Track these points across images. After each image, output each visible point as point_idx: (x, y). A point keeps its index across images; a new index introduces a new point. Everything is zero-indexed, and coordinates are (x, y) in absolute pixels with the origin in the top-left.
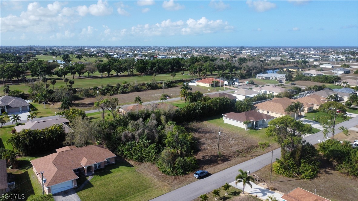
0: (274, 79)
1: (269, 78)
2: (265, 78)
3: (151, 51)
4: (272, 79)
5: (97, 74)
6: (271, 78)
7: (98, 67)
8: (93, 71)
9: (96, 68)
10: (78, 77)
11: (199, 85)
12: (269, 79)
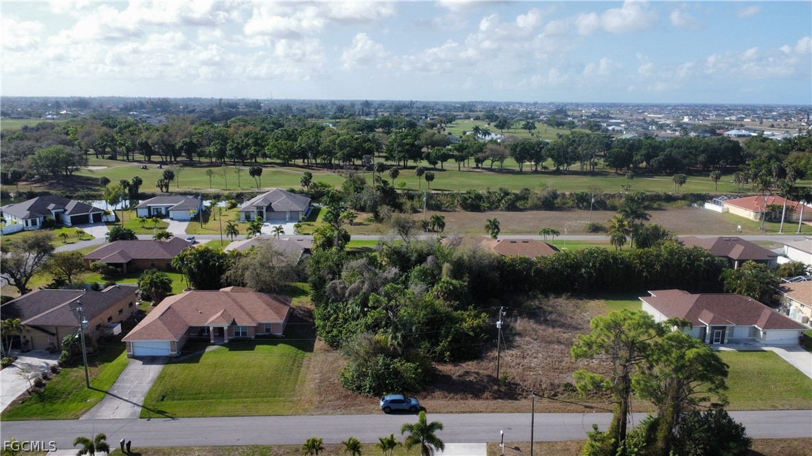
3: (734, 118)
5: (510, 163)
7: (511, 149)
8: (502, 158)
9: (507, 152)
10: (474, 168)
11: (730, 212)
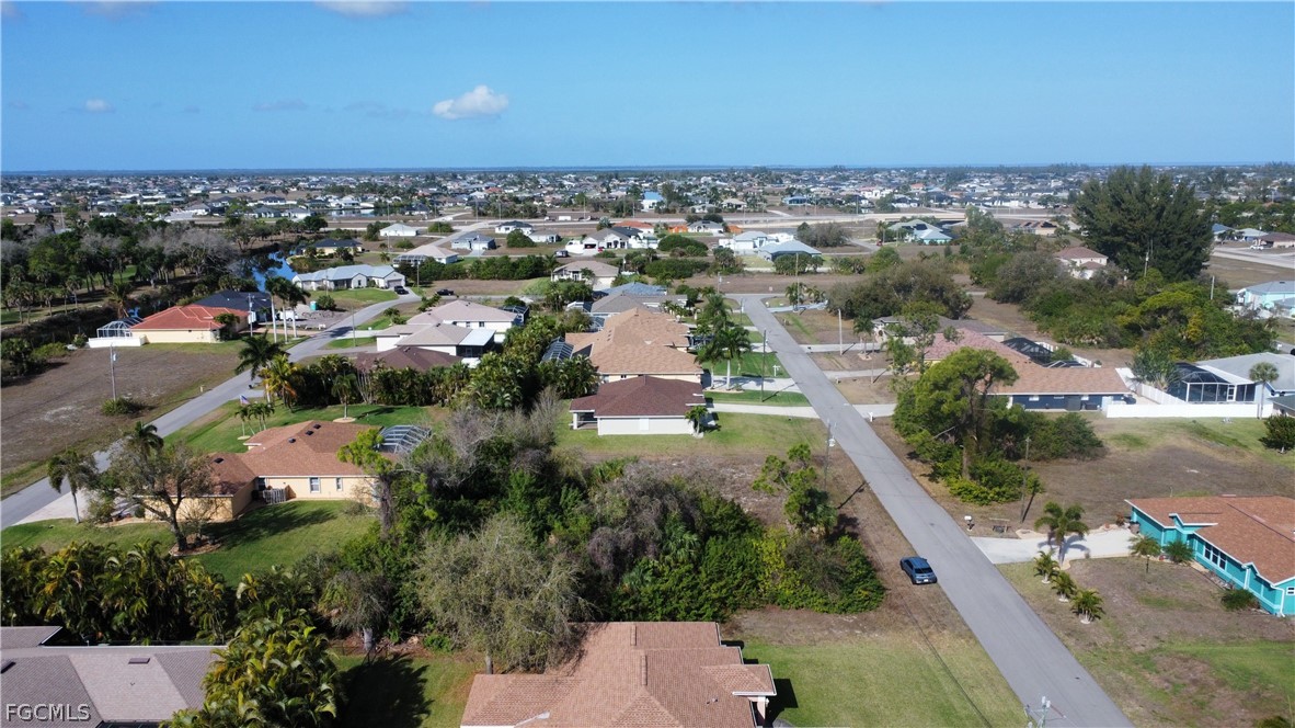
0: (364, 284)
1: (349, 281)
2: (332, 286)
4: (357, 285)
6: (354, 284)
11: (151, 341)
12: (349, 286)
